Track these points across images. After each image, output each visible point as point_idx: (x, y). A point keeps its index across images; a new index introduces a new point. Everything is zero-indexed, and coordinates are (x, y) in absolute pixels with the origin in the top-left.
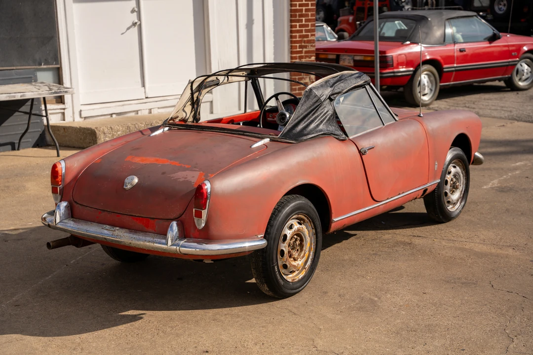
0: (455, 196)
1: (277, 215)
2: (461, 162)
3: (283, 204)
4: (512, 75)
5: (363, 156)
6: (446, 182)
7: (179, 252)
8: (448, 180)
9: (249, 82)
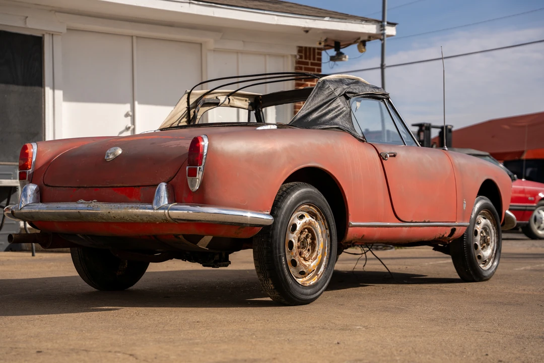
0: (487, 253)
1: (285, 196)
2: (491, 216)
3: (292, 187)
4: (529, 221)
5: (384, 161)
6: (476, 233)
7: (169, 218)
8: (478, 230)
9: (253, 113)
